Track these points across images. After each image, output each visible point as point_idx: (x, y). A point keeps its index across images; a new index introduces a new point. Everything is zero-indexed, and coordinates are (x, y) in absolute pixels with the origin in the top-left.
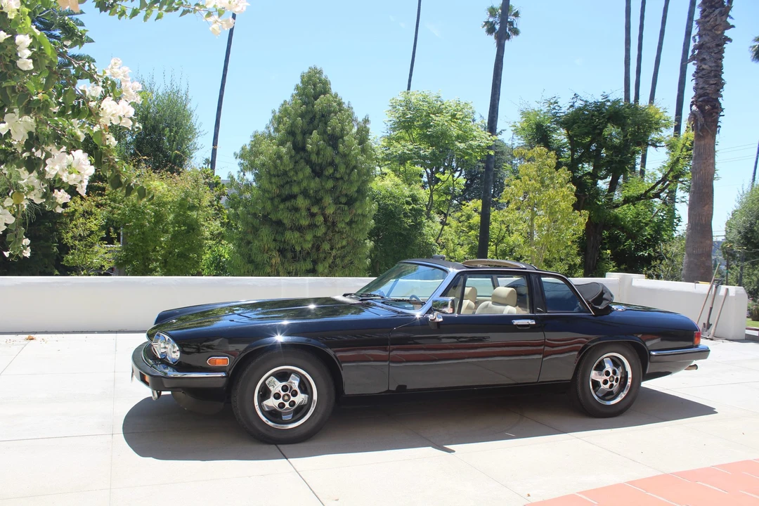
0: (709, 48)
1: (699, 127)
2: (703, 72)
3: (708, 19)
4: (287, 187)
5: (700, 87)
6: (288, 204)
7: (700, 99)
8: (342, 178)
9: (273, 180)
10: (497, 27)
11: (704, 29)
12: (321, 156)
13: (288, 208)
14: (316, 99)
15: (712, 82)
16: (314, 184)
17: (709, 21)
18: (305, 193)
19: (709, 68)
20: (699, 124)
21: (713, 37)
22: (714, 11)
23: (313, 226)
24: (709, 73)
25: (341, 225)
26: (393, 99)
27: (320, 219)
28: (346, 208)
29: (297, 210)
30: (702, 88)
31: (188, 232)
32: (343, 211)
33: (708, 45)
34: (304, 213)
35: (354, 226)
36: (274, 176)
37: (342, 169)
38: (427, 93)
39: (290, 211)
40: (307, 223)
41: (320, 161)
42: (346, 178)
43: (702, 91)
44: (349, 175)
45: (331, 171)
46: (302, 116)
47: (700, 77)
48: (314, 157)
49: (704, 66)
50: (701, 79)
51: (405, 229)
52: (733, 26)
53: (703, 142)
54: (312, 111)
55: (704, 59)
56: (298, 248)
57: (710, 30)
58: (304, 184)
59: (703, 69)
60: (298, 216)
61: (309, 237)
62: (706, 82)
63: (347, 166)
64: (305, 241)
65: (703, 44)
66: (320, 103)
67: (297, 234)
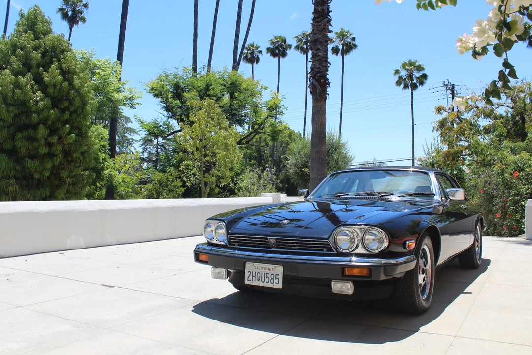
0: (321, 42)
1: (318, 94)
2: (319, 57)
3: (320, 24)
4: (23, 117)
5: (317, 67)
6: (25, 133)
7: (318, 75)
8: (75, 112)
9: (11, 109)
10: (70, 14)
11: (318, 30)
13: (25, 137)
14: (44, 36)
15: (324, 65)
16: (54, 115)
17: (320, 25)
18: (45, 123)
19: (322, 55)
20: (318, 92)
21: (323, 36)
22: (324, 19)
23: (51, 156)
24: (322, 58)
25: (77, 155)
27: (58, 148)
28: (80, 139)
30: (318, 68)
32: (77, 142)
33: (321, 40)
34: (43, 142)
35: (86, 155)
36: (13, 105)
37: (78, 102)
39: (27, 140)
40: (47, 152)
41: (57, 94)
42: (80, 111)
43: (318, 69)
44: (83, 108)
45: (66, 104)
46: (36, 49)
47: (316, 60)
48: (51, 90)
49: (319, 54)
50: (317, 62)
52: (332, 31)
53: (320, 104)
55: (318, 49)
56: (37, 176)
57: (321, 31)
59: (319, 55)
60: (36, 145)
61: (48, 165)
62: (320, 64)
63: (81, 101)
64: (44, 169)
65: (317, 39)
67: (37, 163)
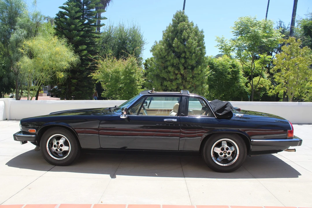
4: (166, 63)
6: (166, 70)
8: (188, 58)
9: (160, 60)
12: (179, 49)
13: (166, 72)
14: (178, 23)
16: (176, 61)
18: (173, 65)
23: (176, 79)
25: (188, 79)
26: (236, 22)
27: (179, 76)
28: (191, 71)
29: (170, 72)
31: (130, 83)
32: (189, 72)
34: (172, 74)
35: (194, 78)
36: (160, 58)
37: (188, 54)
38: (249, 17)
39: (167, 73)
40: (174, 78)
41: (179, 51)
42: (190, 57)
44: (191, 56)
45: (184, 55)
46: (172, 32)
48: (176, 49)
51: (228, 80)
54: (177, 30)
58: (172, 61)
60: (170, 75)
61: (174, 83)
63: (190, 52)
64: (173, 85)
66: (180, 26)
67: (169, 83)
